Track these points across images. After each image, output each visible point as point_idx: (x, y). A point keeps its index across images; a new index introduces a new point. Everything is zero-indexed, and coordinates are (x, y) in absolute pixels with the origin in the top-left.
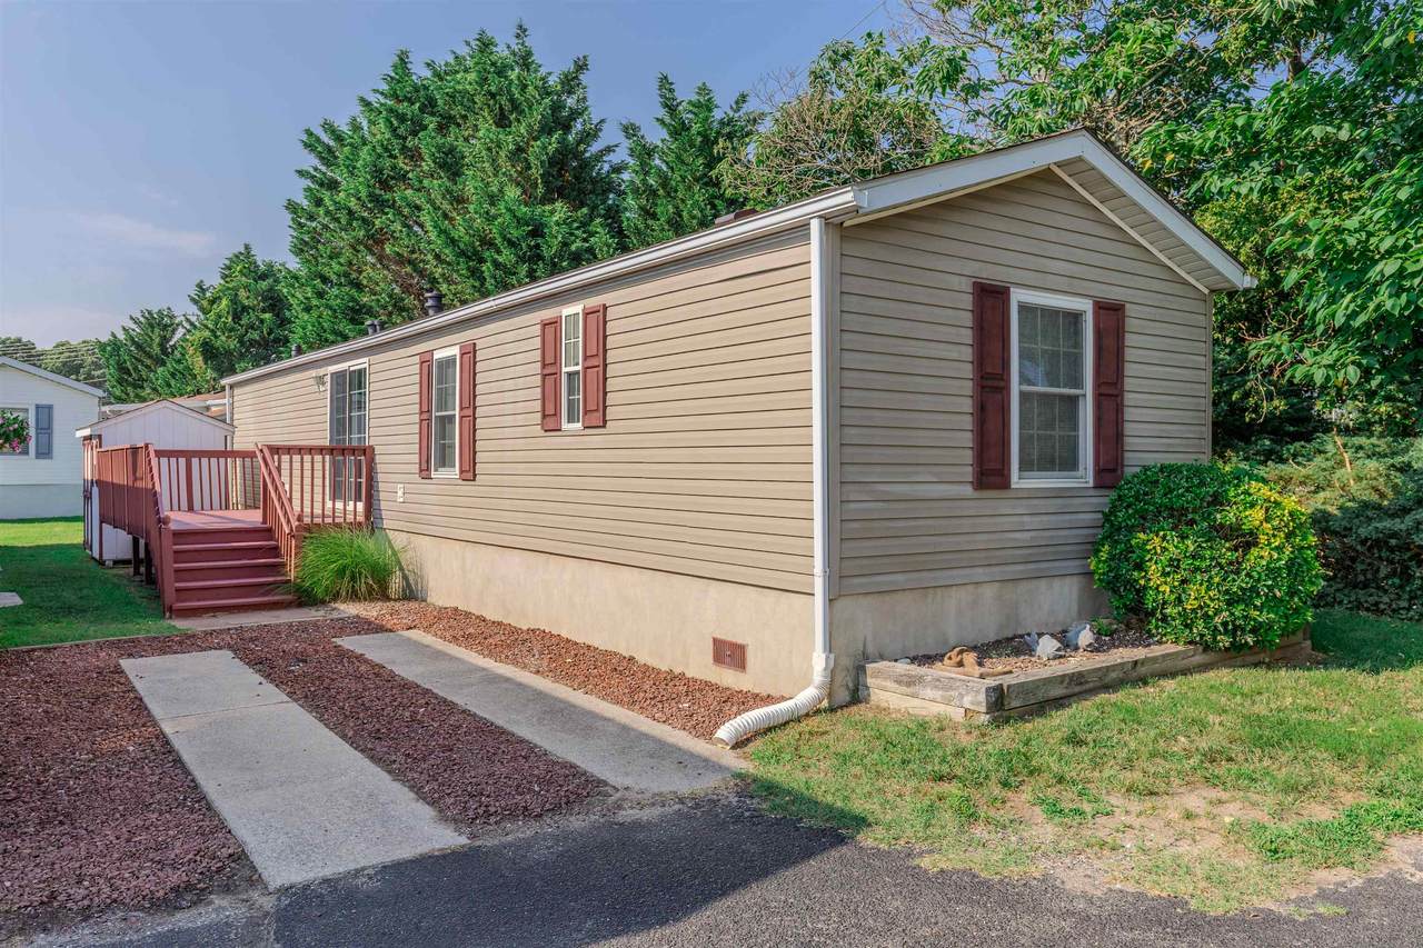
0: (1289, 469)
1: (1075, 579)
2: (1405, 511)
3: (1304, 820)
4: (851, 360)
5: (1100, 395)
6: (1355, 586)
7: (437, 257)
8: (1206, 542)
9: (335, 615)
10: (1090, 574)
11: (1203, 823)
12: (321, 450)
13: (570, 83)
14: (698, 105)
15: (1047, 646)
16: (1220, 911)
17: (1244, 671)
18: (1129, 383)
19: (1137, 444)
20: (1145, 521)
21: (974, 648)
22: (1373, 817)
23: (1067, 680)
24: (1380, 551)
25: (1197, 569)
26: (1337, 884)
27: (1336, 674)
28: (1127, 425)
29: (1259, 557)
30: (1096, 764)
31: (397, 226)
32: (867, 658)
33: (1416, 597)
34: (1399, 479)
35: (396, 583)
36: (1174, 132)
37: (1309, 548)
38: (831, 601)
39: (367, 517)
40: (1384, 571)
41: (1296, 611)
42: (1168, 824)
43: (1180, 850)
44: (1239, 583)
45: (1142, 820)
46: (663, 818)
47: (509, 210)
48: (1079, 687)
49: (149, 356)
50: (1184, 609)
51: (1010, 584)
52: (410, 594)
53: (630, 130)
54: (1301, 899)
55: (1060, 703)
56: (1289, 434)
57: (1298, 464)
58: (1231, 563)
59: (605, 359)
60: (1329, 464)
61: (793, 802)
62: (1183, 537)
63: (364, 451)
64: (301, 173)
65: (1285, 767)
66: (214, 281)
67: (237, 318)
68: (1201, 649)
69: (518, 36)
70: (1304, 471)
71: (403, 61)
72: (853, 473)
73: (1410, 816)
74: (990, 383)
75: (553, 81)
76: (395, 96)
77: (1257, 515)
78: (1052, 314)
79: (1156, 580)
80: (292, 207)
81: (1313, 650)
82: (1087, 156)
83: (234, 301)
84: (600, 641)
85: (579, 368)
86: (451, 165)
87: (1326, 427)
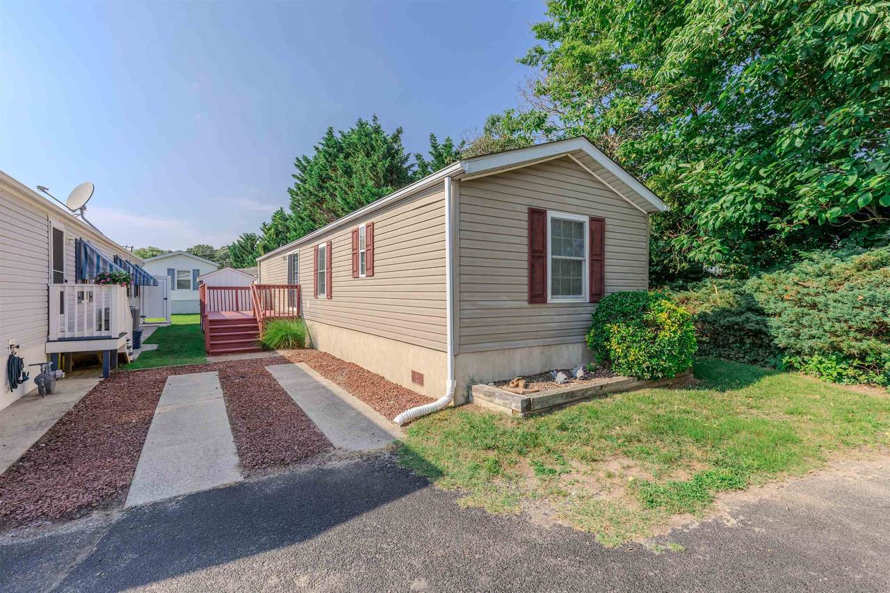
0: (691, 294)
1: (580, 345)
2: (742, 313)
3: (672, 480)
4: (464, 243)
5: (593, 260)
6: (719, 347)
7: (342, 209)
8: (639, 328)
9: (275, 355)
10: (586, 342)
11: (617, 480)
12: (283, 287)
13: (396, 138)
14: (445, 146)
15: (561, 377)
16: (611, 545)
17: (657, 390)
18: (607, 255)
19: (610, 282)
20: (611, 318)
21: (524, 377)
22: (709, 480)
23: (565, 396)
24: (729, 331)
25: (635, 341)
26: (683, 526)
27: (702, 392)
28: (606, 274)
29: (664, 335)
30: (570, 442)
31: (328, 197)
32: (474, 383)
33: (747, 352)
34: (738, 298)
35: (307, 341)
36: (633, 143)
37: (691, 331)
38: (455, 355)
39: (298, 313)
40: (731, 341)
41: (684, 361)
42: (598, 480)
43: (601, 498)
44: (655, 348)
45: (584, 478)
46: (347, 468)
47: (368, 190)
48: (572, 399)
49: (247, 251)
50: (628, 360)
51: (547, 348)
52: (312, 347)
53: (418, 157)
54: (660, 537)
55: (560, 407)
56: (691, 278)
57: (695, 291)
58: (651, 339)
59: (373, 246)
60: (708, 291)
61: (413, 459)
62: (628, 326)
63: (297, 287)
64: (294, 176)
65: (667, 448)
66: (269, 222)
67: (277, 236)
68: (636, 379)
69: (374, 121)
70: (696, 294)
71: (330, 132)
72: (465, 296)
73: (731, 480)
74: (536, 254)
75: (389, 139)
76: (328, 146)
77: (664, 316)
78: (568, 223)
79: (614, 346)
80: (290, 191)
81: (695, 378)
82: (584, 149)
83: (276, 229)
84: (373, 369)
85: (365, 250)
86: (348, 172)
87: (708, 275)
